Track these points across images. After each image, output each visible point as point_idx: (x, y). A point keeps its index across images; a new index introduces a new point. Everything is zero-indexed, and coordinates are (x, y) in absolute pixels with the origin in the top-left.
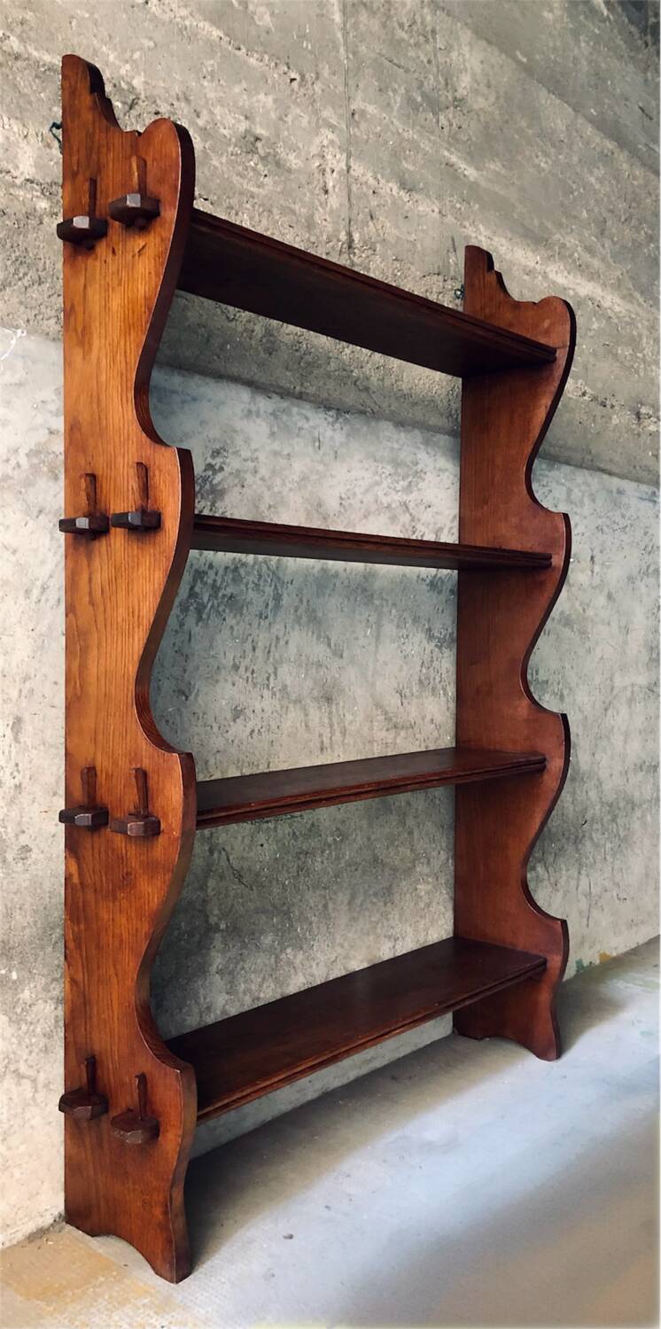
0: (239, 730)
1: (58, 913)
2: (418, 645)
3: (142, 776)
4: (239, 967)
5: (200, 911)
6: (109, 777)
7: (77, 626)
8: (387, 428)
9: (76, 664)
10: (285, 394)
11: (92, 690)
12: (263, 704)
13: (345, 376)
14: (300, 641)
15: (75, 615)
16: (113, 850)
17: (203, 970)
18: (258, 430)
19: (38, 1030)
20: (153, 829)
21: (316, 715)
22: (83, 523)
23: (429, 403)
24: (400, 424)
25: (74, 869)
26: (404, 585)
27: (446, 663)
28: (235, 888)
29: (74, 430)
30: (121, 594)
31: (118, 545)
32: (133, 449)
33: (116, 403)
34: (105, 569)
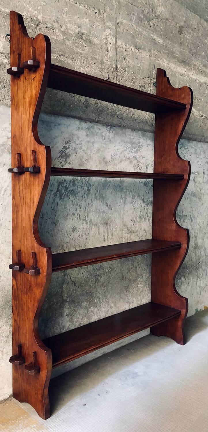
0: (75, 235)
1: (10, 297)
2: (139, 204)
3: (34, 255)
4: (74, 313)
5: (60, 295)
6: (25, 254)
7: (15, 203)
8: (129, 131)
9: (15, 216)
10: (92, 121)
11: (20, 225)
12: (83, 226)
13: (114, 114)
14: (97, 205)
15: (15, 199)
16: (26, 278)
17: (61, 315)
18: (82, 134)
19: (4, 335)
20: (38, 272)
21: (102, 229)
22: (16, 170)
23: (145, 122)
24: (134, 129)
25: (15, 283)
26: (134, 184)
27: (150, 210)
28: (72, 287)
29: (14, 138)
30: (29, 193)
31: (27, 177)
32: (32, 146)
33: (27, 129)
34: (24, 185)
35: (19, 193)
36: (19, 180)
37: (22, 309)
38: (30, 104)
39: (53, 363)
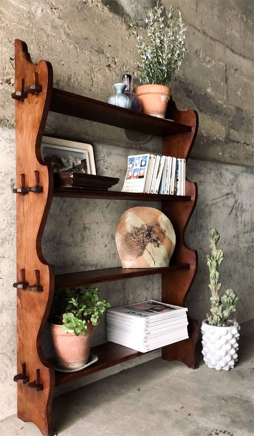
6: (29, 273)
7: (20, 223)
15: (19, 220)
16: (30, 296)
20: (41, 289)
29: (18, 159)
30: (32, 213)
31: (31, 197)
32: (35, 166)
33: (30, 151)
34: (27, 204)
35: (23, 213)
36: (23, 201)
37: (26, 328)
38: (34, 127)
39: (56, 382)
